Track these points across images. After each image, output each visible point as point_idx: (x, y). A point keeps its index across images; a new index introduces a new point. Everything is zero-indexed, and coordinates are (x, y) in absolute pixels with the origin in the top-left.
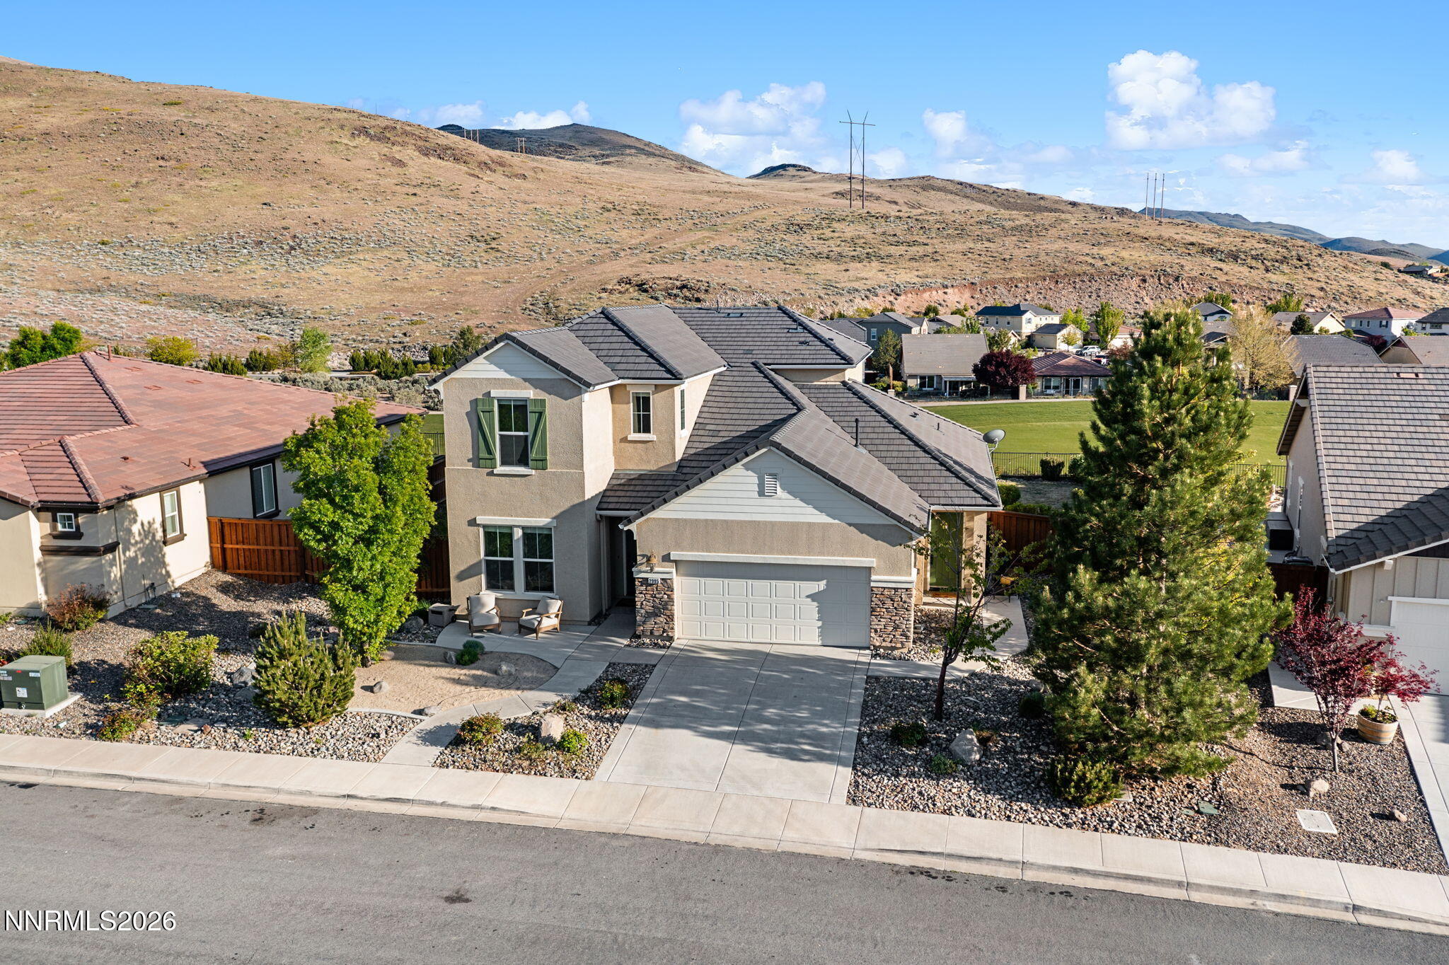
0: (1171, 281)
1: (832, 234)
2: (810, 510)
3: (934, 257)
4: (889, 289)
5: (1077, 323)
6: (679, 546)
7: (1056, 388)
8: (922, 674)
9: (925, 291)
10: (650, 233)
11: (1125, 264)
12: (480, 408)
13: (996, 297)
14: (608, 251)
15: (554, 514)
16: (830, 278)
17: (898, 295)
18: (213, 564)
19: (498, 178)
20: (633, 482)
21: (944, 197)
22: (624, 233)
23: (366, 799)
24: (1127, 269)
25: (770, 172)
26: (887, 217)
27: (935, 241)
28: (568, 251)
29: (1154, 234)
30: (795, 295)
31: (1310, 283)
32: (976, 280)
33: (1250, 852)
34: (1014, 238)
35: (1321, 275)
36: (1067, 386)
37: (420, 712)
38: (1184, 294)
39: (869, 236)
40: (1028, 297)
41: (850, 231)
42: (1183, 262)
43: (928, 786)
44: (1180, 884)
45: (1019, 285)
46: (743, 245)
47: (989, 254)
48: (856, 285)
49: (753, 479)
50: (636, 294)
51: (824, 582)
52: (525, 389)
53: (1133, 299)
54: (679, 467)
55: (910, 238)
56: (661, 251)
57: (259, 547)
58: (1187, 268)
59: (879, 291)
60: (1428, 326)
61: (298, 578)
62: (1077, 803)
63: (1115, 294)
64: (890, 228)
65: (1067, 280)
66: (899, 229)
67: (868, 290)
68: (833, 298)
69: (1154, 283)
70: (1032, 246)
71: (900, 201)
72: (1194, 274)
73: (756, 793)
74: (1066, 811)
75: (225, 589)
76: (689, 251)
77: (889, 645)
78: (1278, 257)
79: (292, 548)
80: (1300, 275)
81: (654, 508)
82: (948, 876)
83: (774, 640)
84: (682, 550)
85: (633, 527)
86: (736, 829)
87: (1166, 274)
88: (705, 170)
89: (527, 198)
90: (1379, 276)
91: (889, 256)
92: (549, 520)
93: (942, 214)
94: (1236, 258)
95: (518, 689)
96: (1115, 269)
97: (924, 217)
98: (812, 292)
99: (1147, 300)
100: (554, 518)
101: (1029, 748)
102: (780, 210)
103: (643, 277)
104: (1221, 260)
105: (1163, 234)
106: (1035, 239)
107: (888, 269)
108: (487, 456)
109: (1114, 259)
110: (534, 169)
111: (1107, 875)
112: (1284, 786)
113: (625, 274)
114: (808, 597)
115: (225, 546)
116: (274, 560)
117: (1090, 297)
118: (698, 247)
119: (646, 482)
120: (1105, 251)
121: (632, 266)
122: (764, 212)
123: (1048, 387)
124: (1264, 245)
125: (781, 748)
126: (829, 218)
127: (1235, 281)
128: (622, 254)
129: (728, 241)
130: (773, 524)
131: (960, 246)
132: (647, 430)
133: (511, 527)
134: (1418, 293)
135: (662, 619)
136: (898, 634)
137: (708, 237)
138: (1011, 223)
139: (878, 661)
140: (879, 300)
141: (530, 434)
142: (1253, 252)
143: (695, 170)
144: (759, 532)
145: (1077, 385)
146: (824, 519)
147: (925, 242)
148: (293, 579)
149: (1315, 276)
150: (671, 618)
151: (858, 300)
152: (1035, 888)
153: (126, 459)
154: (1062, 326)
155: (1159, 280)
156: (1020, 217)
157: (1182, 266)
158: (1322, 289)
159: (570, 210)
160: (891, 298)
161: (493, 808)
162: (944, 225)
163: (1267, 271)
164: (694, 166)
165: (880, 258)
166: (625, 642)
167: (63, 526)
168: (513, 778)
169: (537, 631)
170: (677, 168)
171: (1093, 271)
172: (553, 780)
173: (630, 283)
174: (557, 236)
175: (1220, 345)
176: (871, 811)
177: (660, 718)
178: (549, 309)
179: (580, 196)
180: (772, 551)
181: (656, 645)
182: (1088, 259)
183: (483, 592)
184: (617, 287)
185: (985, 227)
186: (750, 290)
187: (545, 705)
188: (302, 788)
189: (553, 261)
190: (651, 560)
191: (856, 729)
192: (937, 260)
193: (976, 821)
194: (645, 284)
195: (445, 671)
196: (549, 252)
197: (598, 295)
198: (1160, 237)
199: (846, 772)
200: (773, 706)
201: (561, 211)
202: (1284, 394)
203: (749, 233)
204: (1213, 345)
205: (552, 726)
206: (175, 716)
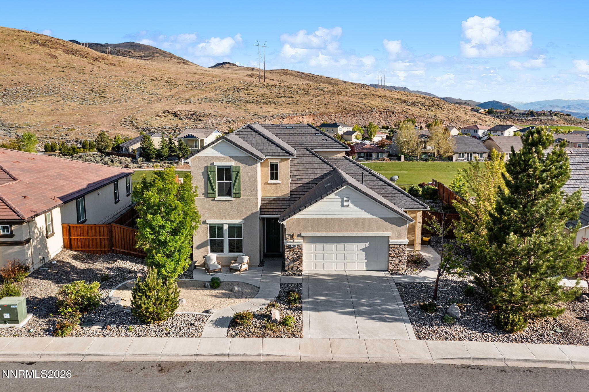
0: (391, 114)
1: (253, 93)
2: (364, 212)
3: (297, 103)
4: (280, 116)
5: (360, 131)
6: (305, 230)
7: (362, 157)
8: (417, 281)
9: (294, 117)
10: (174, 91)
11: (373, 107)
12: (209, 170)
13: (323, 120)
14: (156, 98)
15: (244, 218)
16: (254, 111)
17: (284, 118)
18: (65, 247)
19: (102, 64)
20: (272, 202)
21: (293, 78)
22: (163, 91)
23: (205, 355)
24: (374, 108)
25: (218, 65)
26: (276, 86)
27: (296, 96)
28: (138, 98)
29: (383, 95)
30: (241, 118)
31: (442, 115)
32: (315, 113)
33: (584, 347)
34: (328, 95)
35: (446, 112)
36: (367, 157)
37: (207, 312)
38: (396, 119)
39: (269, 94)
40: (336, 120)
41: (261, 91)
42: (395, 106)
43: (446, 329)
44: (568, 362)
45: (332, 115)
46: (215, 97)
47: (319, 102)
48: (266, 114)
49: (339, 199)
50: (172, 117)
51: (368, 243)
52: (231, 161)
53: (377, 121)
54: (290, 195)
55: (286, 95)
56: (180, 99)
57: (89, 237)
58: (397, 109)
59: (276, 117)
60: (492, 132)
61: (109, 251)
62: (511, 331)
63: (370, 119)
64: (278, 90)
65: (351, 113)
66: (281, 91)
67: (271, 116)
68: (257, 120)
69: (385, 114)
70: (336, 99)
71: (275, 79)
72: (400, 111)
73: (377, 338)
74: (507, 335)
75: (75, 258)
76: (192, 99)
77: (397, 269)
78: (430, 105)
79: (106, 237)
80: (439, 112)
81: (295, 214)
82: (479, 368)
83: (346, 270)
84: (307, 232)
85: (284, 223)
86: (379, 355)
87: (389, 111)
88: (190, 64)
89: (117, 74)
90: (466, 112)
91: (278, 102)
92: (241, 220)
93: (298, 85)
94: (415, 105)
95: (246, 298)
96: (369, 108)
97: (291, 86)
98: (248, 117)
99: (382, 121)
100: (243, 219)
101: (477, 309)
102: (230, 82)
103: (174, 110)
104: (409, 105)
105: (386, 95)
106: (337, 96)
107: (278, 107)
108: (212, 192)
109: (368, 104)
110: (119, 61)
111: (539, 361)
112: (578, 318)
113: (166, 109)
114: (361, 250)
115: (71, 237)
116: (97, 243)
117: (360, 120)
118: (196, 97)
119: (278, 202)
120: (365, 101)
121: (168, 105)
122: (223, 83)
123: (359, 157)
124: (424, 100)
125: (377, 317)
126: (251, 86)
127: (415, 114)
128: (163, 100)
129: (209, 95)
130: (347, 219)
131: (307, 98)
132: (277, 179)
133: (223, 224)
134: (481, 119)
135: (297, 263)
136: (400, 264)
137: (200, 93)
138: (326, 89)
139: (394, 276)
140: (276, 121)
141: (232, 181)
142: (421, 103)
143: (186, 64)
144: (341, 223)
145: (371, 156)
146: (369, 216)
147: (293, 96)
148: (106, 252)
149: (444, 112)
150: (301, 262)
151: (267, 121)
152: (516, 369)
153: (25, 197)
154: (353, 132)
155: (387, 113)
156: (330, 87)
157: (395, 108)
158: (447, 117)
159: (137, 80)
160: (281, 120)
161: (268, 355)
162: (299, 90)
163: (427, 110)
164: (186, 62)
165: (275, 103)
166: (280, 273)
167: (4, 231)
168: (268, 340)
169: (239, 271)
170: (178, 63)
171: (361, 109)
172: (287, 339)
173: (169, 113)
174: (132, 92)
175: (426, 139)
176: (429, 342)
177: (317, 307)
178: (133, 124)
179: (141, 74)
180: (346, 231)
181: (295, 274)
182: (358, 104)
183: (210, 254)
184: (163, 114)
185: (316, 91)
186: (222, 116)
187: (264, 305)
188: (172, 353)
189: (132, 102)
190: (292, 237)
191: (403, 306)
192: (298, 104)
193: (474, 343)
194: (175, 113)
195: (207, 292)
196: (129, 98)
197: (155, 118)
198: (385, 96)
199: (409, 326)
200: (363, 299)
201: (132, 80)
202: (450, 159)
203: (218, 91)
204: (423, 139)
205: (276, 314)
206: (87, 322)
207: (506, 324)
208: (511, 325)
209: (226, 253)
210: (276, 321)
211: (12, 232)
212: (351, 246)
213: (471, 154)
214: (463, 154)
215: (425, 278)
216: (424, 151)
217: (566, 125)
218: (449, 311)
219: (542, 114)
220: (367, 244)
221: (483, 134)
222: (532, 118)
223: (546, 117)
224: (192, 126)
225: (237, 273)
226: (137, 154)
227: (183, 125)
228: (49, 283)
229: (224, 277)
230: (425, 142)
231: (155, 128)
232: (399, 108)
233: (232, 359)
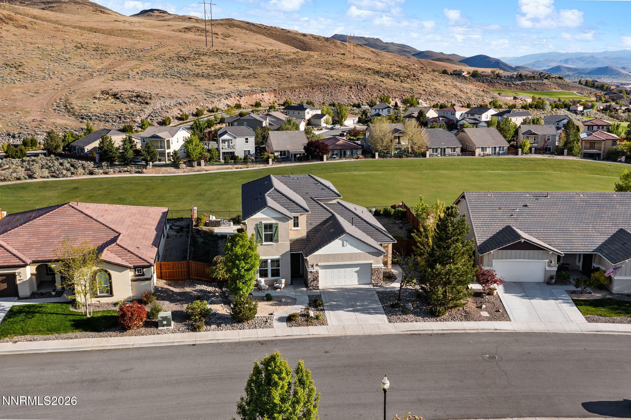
0: (362, 88)
1: (201, 63)
2: (356, 249)
3: (254, 76)
4: (237, 93)
5: (329, 114)
6: (320, 261)
7: (336, 154)
8: (389, 290)
9: (253, 94)
10: (106, 62)
11: (342, 79)
12: (258, 226)
13: (286, 96)
14: (86, 73)
15: (281, 255)
16: (206, 88)
17: (241, 96)
18: (159, 277)
19: (10, 27)
21: (241, 31)
22: (92, 62)
23: (281, 336)
24: (343, 82)
25: (144, 13)
26: (227, 53)
27: (253, 67)
28: (64, 73)
29: (352, 64)
30: (193, 98)
31: (419, 87)
32: (276, 88)
33: (475, 322)
34: (290, 65)
35: (423, 84)
36: (341, 155)
37: (271, 314)
38: (368, 94)
39: (221, 64)
40: (300, 96)
41: (211, 61)
42: (367, 78)
43: (404, 316)
44: (463, 330)
45: (296, 90)
46: (158, 69)
47: (280, 74)
48: (220, 91)
49: (341, 242)
50: (113, 100)
52: (272, 220)
53: (347, 96)
54: (307, 236)
55: (241, 65)
56: (116, 73)
57: (174, 270)
58: (368, 81)
59: (232, 95)
60: (469, 115)
61: (187, 279)
62: (438, 316)
63: (339, 94)
64: (230, 60)
65: (317, 87)
66: (234, 60)
67: (227, 94)
68: (211, 99)
69: (355, 89)
70: (300, 70)
71: (219, 33)
72: (372, 84)
73: (368, 323)
74: (436, 318)
75: (169, 285)
76: (130, 73)
77: (377, 283)
78: (406, 75)
79: (185, 270)
80: (415, 84)
81: (314, 252)
82: (419, 334)
83: (345, 285)
84: (321, 263)
85: (307, 258)
86: (369, 331)
87: (360, 85)
88: (109, 12)
89: (32, 41)
90: (446, 83)
91: (232, 75)
92: (279, 257)
93: (253, 51)
94: (388, 76)
96: (338, 82)
97: (246, 54)
98: (200, 96)
99: (353, 97)
101: (422, 305)
102: (172, 48)
103: (114, 91)
104: (382, 77)
105: (356, 64)
106: (300, 66)
107: (234, 82)
108: (260, 240)
109: (337, 77)
111: (449, 330)
112: (476, 307)
113: (103, 88)
114: (355, 272)
115: (162, 271)
116: (179, 274)
117: (328, 95)
118: (134, 70)
119: (300, 242)
120: (333, 73)
121: (103, 82)
122: (164, 49)
123: (333, 154)
124: (399, 69)
125: (367, 312)
126: (198, 53)
127: (389, 87)
128: (95, 74)
129: (150, 66)
130: (346, 254)
131: (266, 70)
132: (298, 226)
133: (267, 259)
134: (461, 91)
135: (315, 282)
136: (379, 280)
137: (138, 65)
138: (287, 57)
139: (375, 287)
140: (232, 99)
141: (273, 233)
142: (395, 73)
143: (104, 13)
144: (342, 256)
145: (345, 154)
146: (360, 251)
147: (249, 67)
149: (421, 84)
150: (318, 281)
151: (223, 100)
152: (437, 334)
153: (138, 248)
154: (322, 115)
155: (357, 87)
157: (367, 80)
158: (424, 90)
159: (58, 48)
160: (238, 98)
162: (256, 58)
163: (402, 82)
164: (103, 10)
165: (229, 77)
166: (305, 289)
167: (138, 272)
168: (310, 327)
169: (280, 288)
170: (94, 11)
171: (328, 83)
172: (320, 326)
173: (108, 94)
174: (56, 64)
175: (400, 135)
176: (395, 324)
177: (333, 308)
178: (69, 110)
179: (61, 39)
180: (346, 261)
181: (315, 289)
182: (325, 77)
183: (259, 279)
184: (101, 96)
185: (276, 59)
186: (171, 97)
187: (302, 309)
188: (263, 336)
189: (58, 79)
190: (312, 266)
191: (381, 305)
192: (256, 78)
193: (418, 323)
194: (116, 95)
195: (266, 303)
196: (54, 74)
197: (93, 101)
198: (355, 66)
199: (385, 316)
200: (358, 302)
201: (53, 49)
202: (424, 155)
203: (159, 62)
204: (397, 135)
205: (312, 313)
206: (208, 324)
207: (436, 312)
208: (438, 313)
209: (270, 277)
210: (312, 317)
211: (143, 272)
212: (348, 270)
213: (445, 149)
214: (437, 149)
215: (394, 288)
216: (398, 146)
217: (558, 91)
218: (406, 307)
219: (531, 77)
220: (358, 269)
221: (461, 116)
222: (521, 82)
223: (536, 81)
224: (139, 112)
225: (279, 290)
226: (97, 156)
227: (129, 111)
228: (168, 302)
229: (272, 293)
230: (399, 137)
231: (96, 115)
232: (371, 80)
233: (294, 337)
